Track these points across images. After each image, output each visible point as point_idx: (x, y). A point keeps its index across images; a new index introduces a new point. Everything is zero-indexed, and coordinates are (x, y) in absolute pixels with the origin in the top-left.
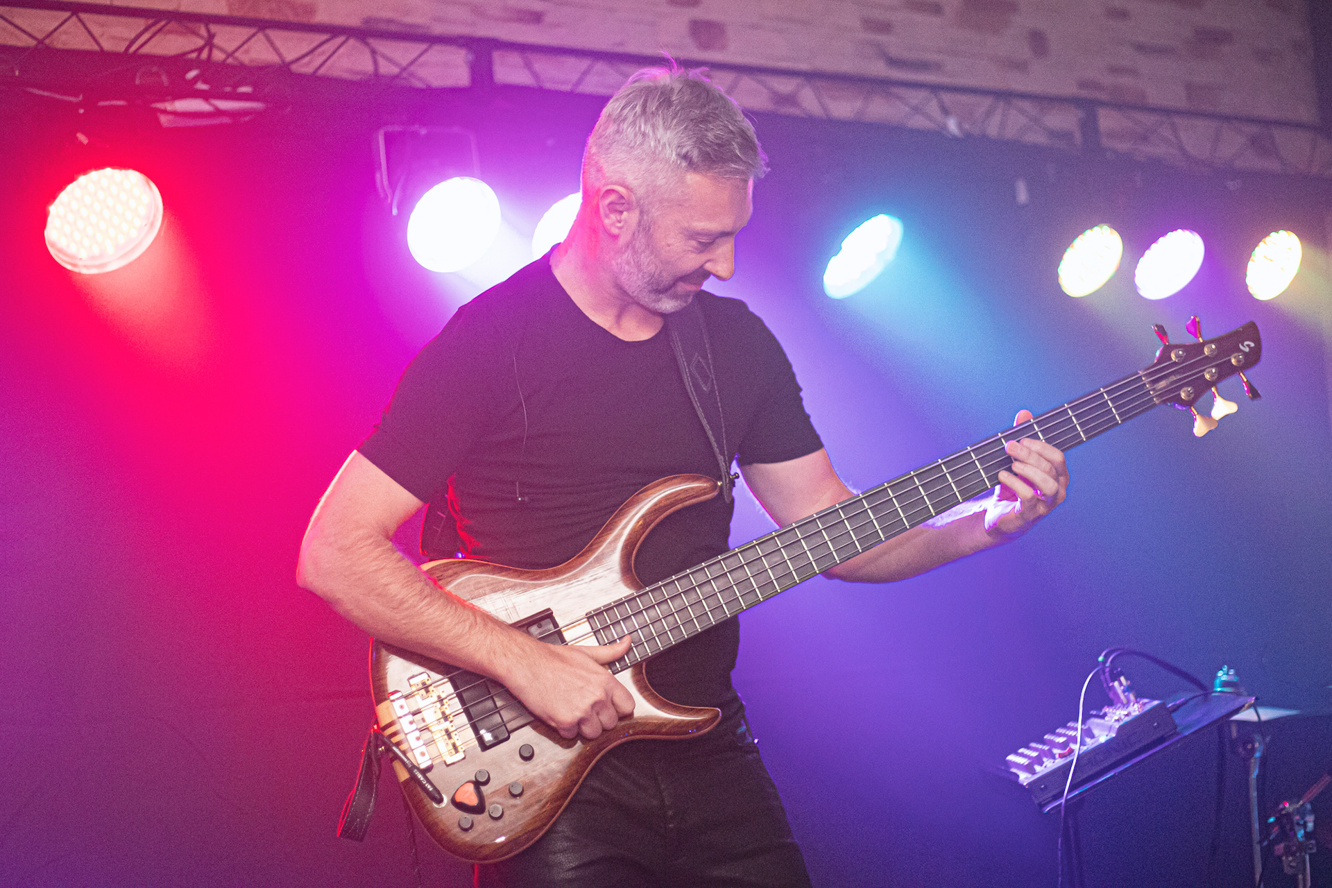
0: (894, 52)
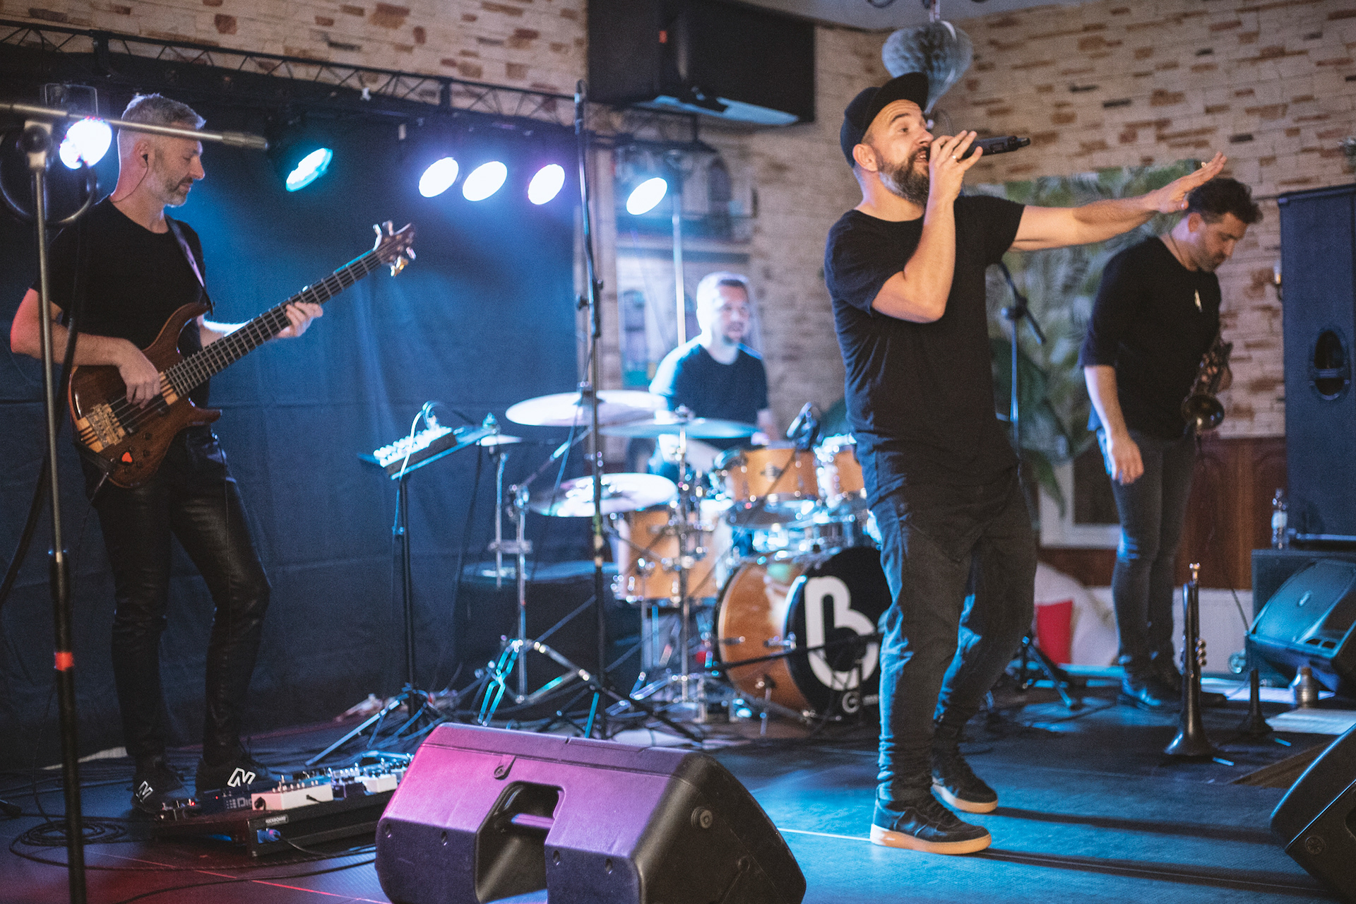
0: (333, 38)
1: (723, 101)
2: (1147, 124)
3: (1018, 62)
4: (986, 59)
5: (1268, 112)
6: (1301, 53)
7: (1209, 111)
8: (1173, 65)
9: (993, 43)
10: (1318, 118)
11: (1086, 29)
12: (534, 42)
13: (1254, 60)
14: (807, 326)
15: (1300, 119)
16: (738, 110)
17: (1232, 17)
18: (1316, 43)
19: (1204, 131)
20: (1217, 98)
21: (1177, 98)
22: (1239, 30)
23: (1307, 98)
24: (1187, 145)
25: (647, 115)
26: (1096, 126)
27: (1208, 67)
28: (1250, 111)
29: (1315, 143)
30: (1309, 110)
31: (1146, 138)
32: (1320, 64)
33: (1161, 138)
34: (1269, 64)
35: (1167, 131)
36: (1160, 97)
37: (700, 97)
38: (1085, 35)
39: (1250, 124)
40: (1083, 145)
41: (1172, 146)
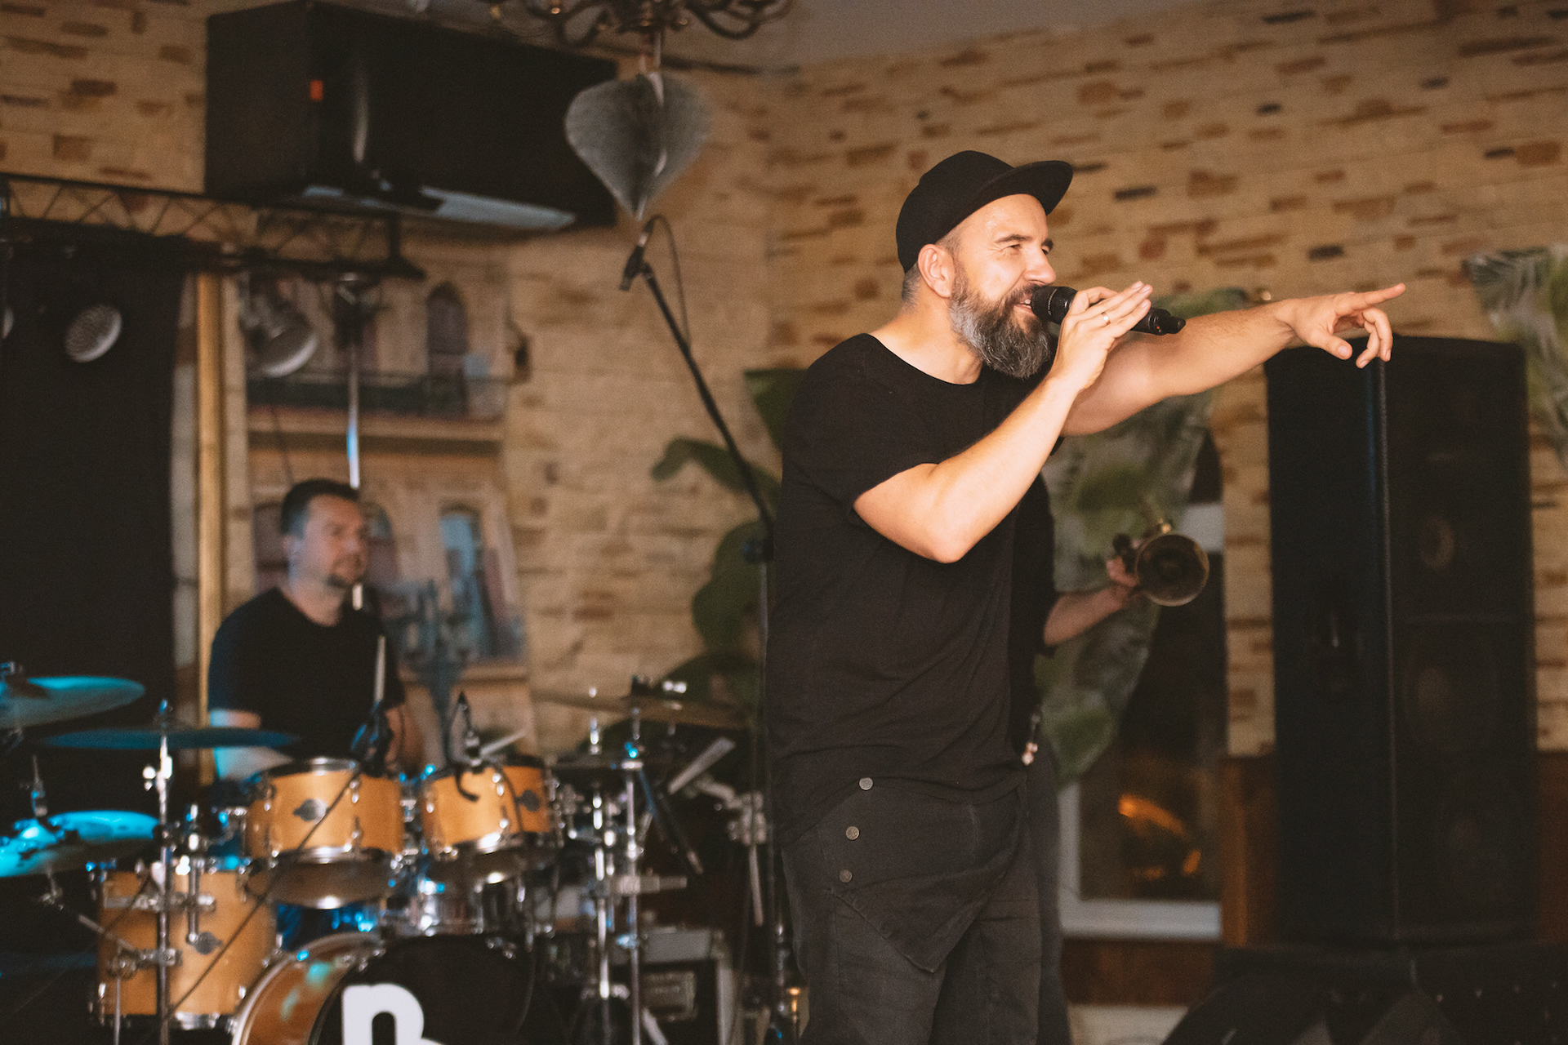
1: (430, 192)
2: (1178, 228)
3: (987, 123)
4: (935, 120)
5: (1365, 208)
6: (1416, 111)
7: (1277, 205)
8: (1217, 131)
9: (946, 91)
10: (1441, 219)
11: (1090, 69)
12: (107, 101)
13: (1347, 122)
14: (627, 561)
15: (1415, 221)
16: (458, 205)
17: (1310, 50)
18: (1439, 94)
19: (1269, 239)
20: (1288, 183)
21: (1225, 184)
22: (1323, 72)
23: (1426, 187)
24: (1241, 262)
25: (299, 216)
26: (1104, 229)
27: (1274, 133)
28: (1339, 206)
29: (1438, 261)
30: (1425, 205)
31: (1181, 247)
32: (1447, 129)
33: (1203, 251)
34: (1369, 128)
35: (1212, 239)
36: (1202, 182)
37: (386, 186)
38: (1089, 79)
39: (1339, 229)
40: (1086, 262)
41: (1221, 264)
